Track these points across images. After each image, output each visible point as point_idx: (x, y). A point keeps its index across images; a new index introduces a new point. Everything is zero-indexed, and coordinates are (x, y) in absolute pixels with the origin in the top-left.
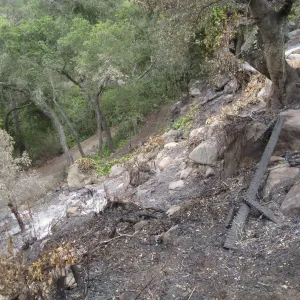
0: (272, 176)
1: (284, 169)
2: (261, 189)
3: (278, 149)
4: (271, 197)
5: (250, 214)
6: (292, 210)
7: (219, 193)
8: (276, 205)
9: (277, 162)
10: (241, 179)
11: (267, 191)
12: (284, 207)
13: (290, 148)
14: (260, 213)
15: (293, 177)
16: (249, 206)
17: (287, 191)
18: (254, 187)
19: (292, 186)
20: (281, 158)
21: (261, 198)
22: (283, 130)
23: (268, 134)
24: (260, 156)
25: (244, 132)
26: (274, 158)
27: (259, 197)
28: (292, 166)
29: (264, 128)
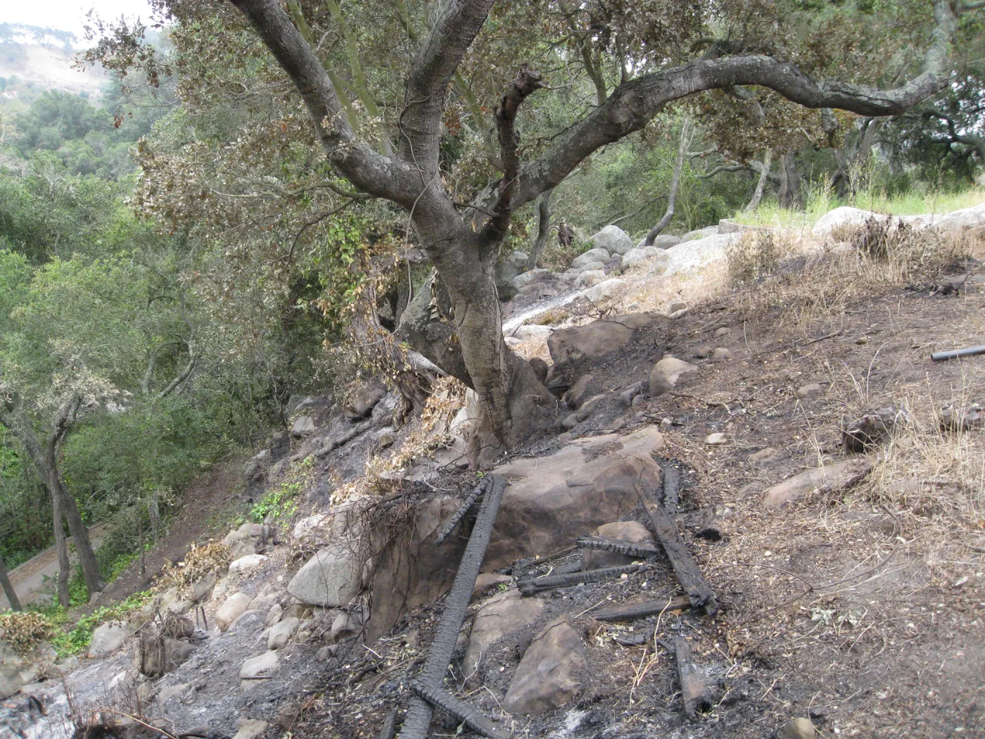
0: (482, 623)
1: (508, 604)
2: (459, 658)
3: (491, 557)
4: (482, 677)
5: (433, 725)
6: (530, 703)
7: (359, 680)
8: (494, 695)
9: (495, 587)
10: (411, 637)
11: (473, 662)
12: (512, 698)
13: (522, 550)
14: (459, 720)
15: (530, 621)
16: (430, 703)
17: (518, 658)
18: (440, 654)
19: (529, 643)
20: (503, 578)
21: (460, 680)
22: (503, 509)
23: (468, 521)
24: (453, 577)
25: (410, 520)
26: (484, 580)
27: (456, 680)
28: (526, 595)
29: (458, 507)
